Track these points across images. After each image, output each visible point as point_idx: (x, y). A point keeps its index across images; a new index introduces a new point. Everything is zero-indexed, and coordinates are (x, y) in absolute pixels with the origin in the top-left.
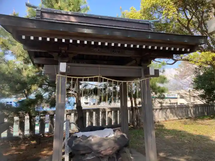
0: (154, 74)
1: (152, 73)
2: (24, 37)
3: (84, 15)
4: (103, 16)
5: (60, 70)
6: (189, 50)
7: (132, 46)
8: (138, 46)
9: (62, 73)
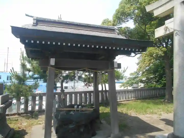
0: (117, 67)
1: (116, 66)
2: (27, 41)
3: (67, 22)
4: (81, 23)
5: (51, 63)
6: (141, 50)
7: (102, 47)
8: (106, 48)
9: (52, 66)
